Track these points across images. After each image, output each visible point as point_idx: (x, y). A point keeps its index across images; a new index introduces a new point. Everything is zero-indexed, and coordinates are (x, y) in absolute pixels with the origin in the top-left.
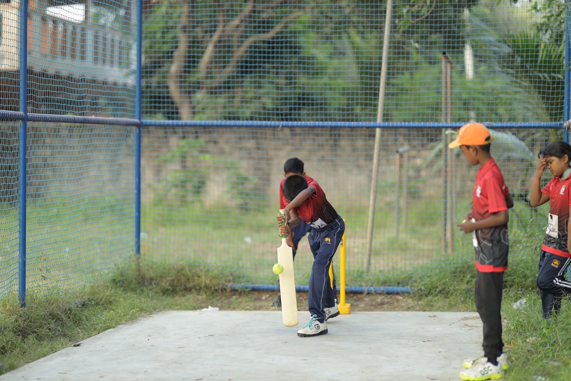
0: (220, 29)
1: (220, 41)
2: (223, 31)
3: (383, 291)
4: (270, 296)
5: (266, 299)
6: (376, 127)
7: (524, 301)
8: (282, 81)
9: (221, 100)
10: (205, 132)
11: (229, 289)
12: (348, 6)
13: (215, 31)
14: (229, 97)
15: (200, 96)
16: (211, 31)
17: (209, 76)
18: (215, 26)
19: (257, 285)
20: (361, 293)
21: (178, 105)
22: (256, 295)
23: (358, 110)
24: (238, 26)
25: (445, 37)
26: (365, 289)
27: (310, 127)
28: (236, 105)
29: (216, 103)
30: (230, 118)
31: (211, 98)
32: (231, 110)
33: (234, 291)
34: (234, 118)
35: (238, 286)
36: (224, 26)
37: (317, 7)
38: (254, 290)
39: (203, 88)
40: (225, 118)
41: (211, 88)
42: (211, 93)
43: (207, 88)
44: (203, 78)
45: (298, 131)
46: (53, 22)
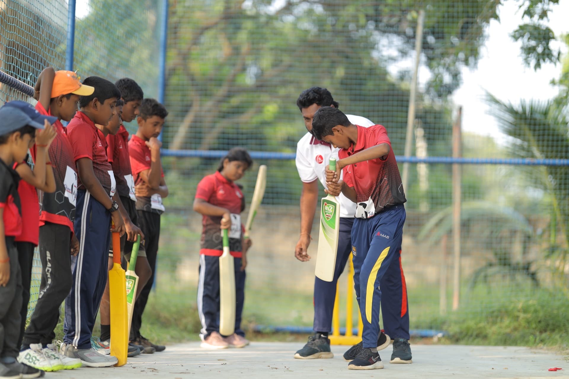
11: (251, 330)
33: (257, 332)
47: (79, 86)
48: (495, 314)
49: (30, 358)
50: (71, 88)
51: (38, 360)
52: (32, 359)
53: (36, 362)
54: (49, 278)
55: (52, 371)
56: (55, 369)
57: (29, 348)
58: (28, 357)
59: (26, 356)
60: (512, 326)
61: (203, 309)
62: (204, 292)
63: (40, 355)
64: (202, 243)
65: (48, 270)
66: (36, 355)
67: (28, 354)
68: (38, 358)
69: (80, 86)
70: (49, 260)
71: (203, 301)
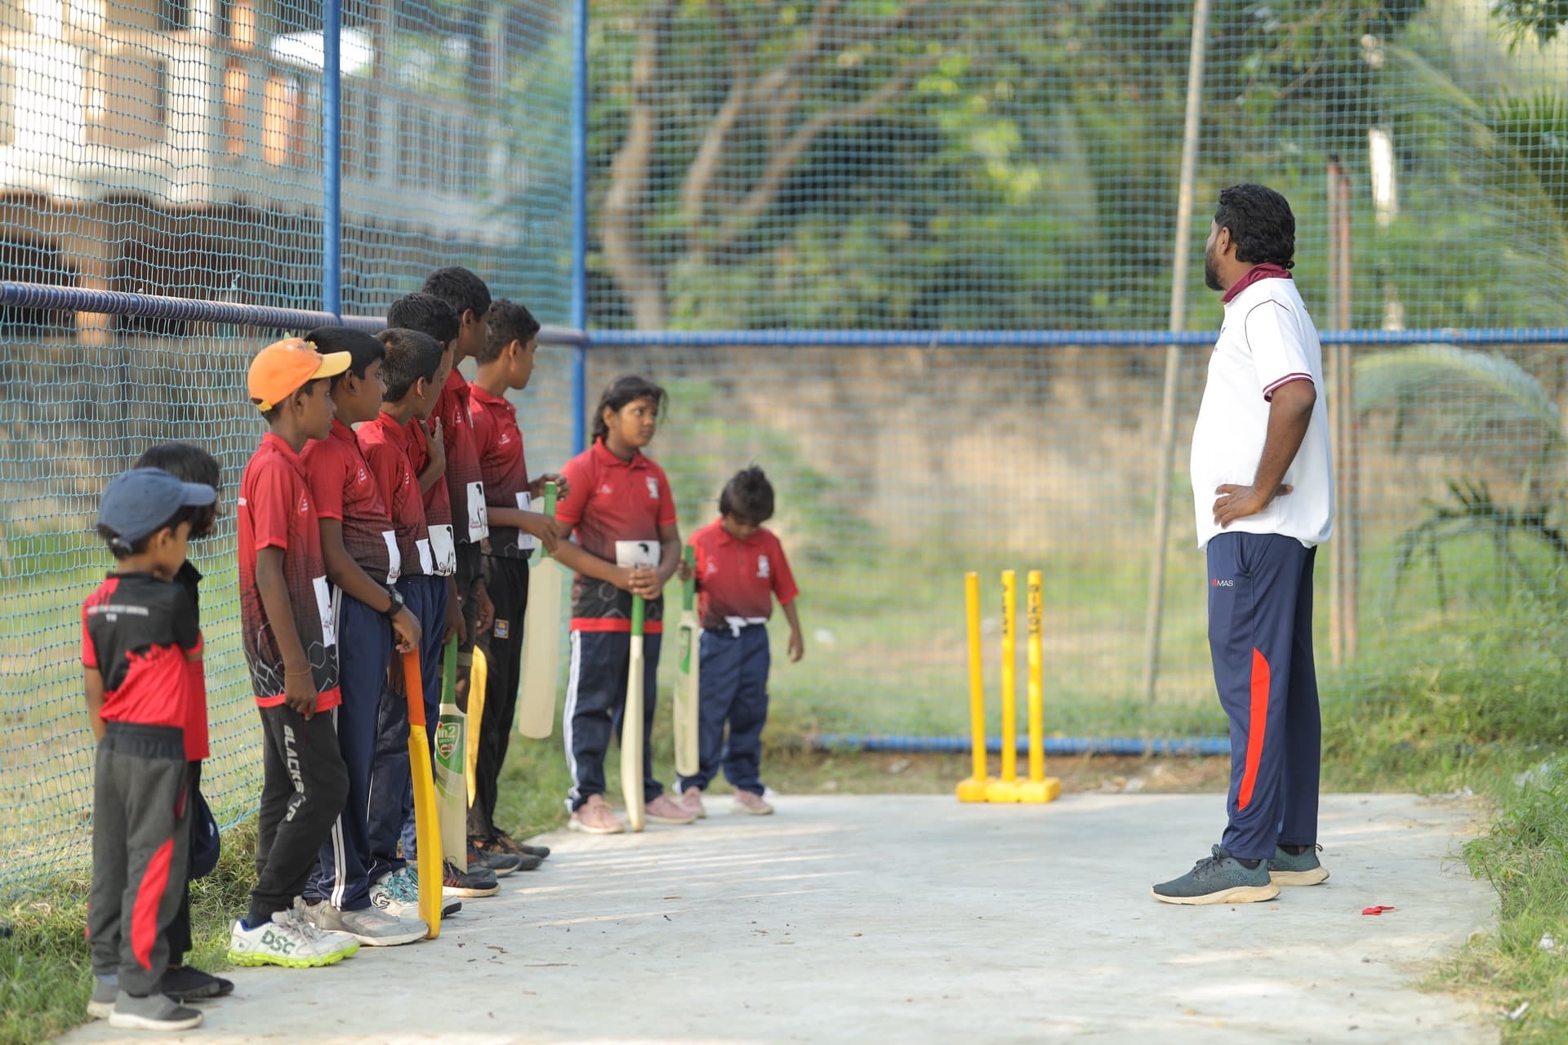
0: (736, 94)
1: (737, 124)
2: (746, 99)
3: (1192, 750)
4: (911, 765)
5: (902, 772)
6: (1165, 344)
7: (1543, 768)
8: (899, 228)
9: (742, 279)
10: (702, 361)
11: (807, 748)
12: (1076, 33)
13: (722, 100)
14: (761, 275)
15: (688, 267)
16: (716, 100)
17: (710, 216)
18: (726, 88)
19: (876, 737)
20: (1137, 754)
21: (626, 293)
22: (875, 762)
23: (1100, 300)
24: (781, 87)
25: (1330, 108)
26: (1147, 743)
27: (976, 345)
28: (778, 293)
29: (728, 287)
30: (763, 326)
31: (718, 274)
32: (767, 305)
33: (822, 752)
34: (774, 326)
35: (831, 740)
36: (749, 86)
37: (992, 36)
38: (870, 749)
39: (694, 248)
40: (752, 327)
41: (717, 249)
42: (717, 261)
43: (706, 248)
44: (696, 224)
45: (943, 355)
46: (298, 80)
47: (319, 361)
48: (1379, 695)
49: (272, 941)
50: (305, 370)
51: (293, 945)
52: (279, 943)
53: (289, 948)
54: (297, 780)
55: (325, 965)
56: (332, 960)
57: (269, 919)
58: (269, 939)
59: (264, 938)
60: (1415, 725)
61: (574, 744)
62: (577, 707)
63: (292, 934)
64: (575, 603)
65: (293, 766)
66: (284, 933)
67: (268, 933)
68: (290, 939)
69: (321, 359)
70: (290, 743)
71: (574, 726)
